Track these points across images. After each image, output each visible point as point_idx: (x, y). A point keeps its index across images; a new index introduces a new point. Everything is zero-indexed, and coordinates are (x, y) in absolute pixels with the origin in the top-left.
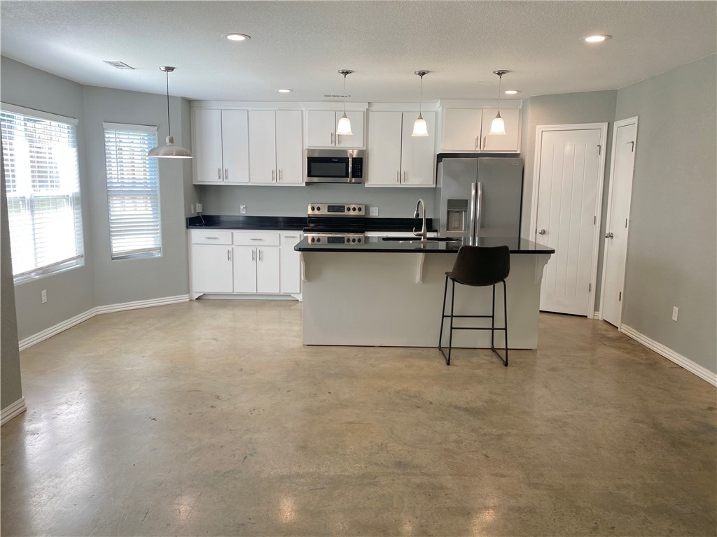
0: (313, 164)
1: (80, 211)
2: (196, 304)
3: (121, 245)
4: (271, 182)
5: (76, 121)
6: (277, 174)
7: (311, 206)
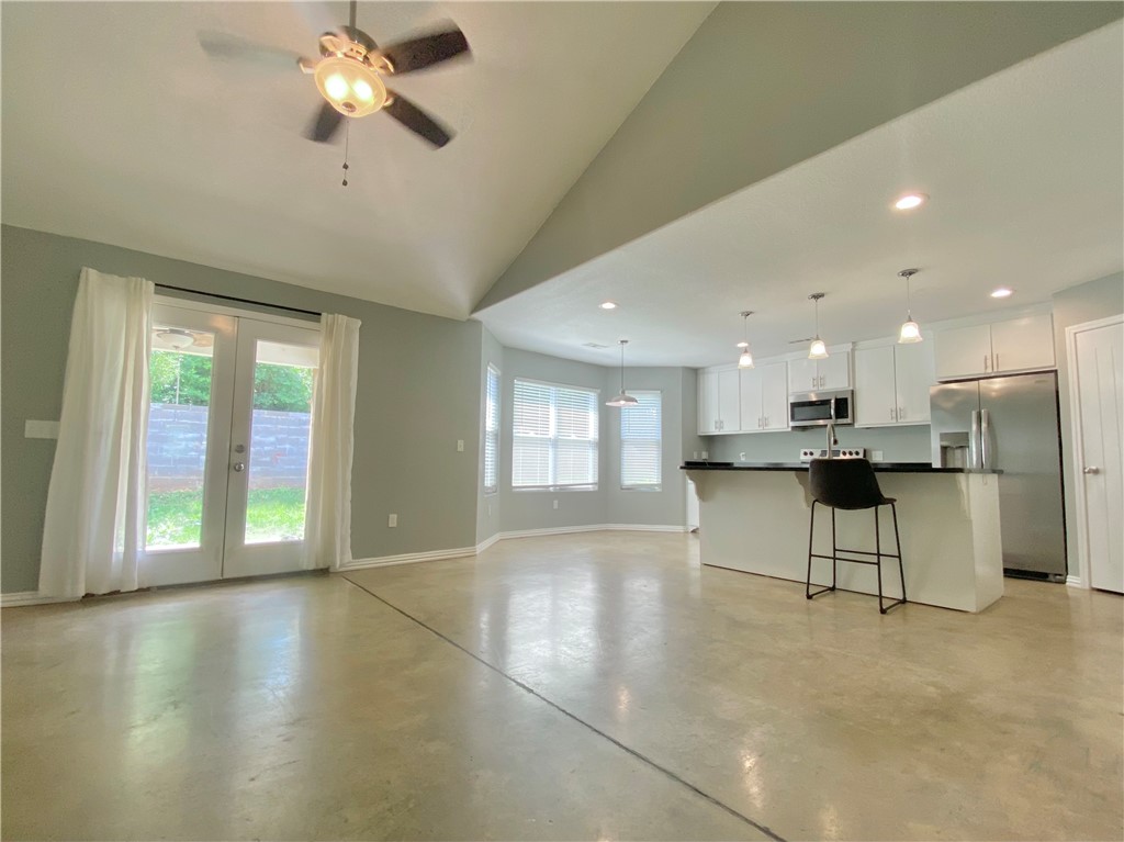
0: (796, 409)
2: (691, 535)
3: (629, 478)
4: (757, 428)
5: (599, 391)
6: (764, 421)
7: (802, 451)
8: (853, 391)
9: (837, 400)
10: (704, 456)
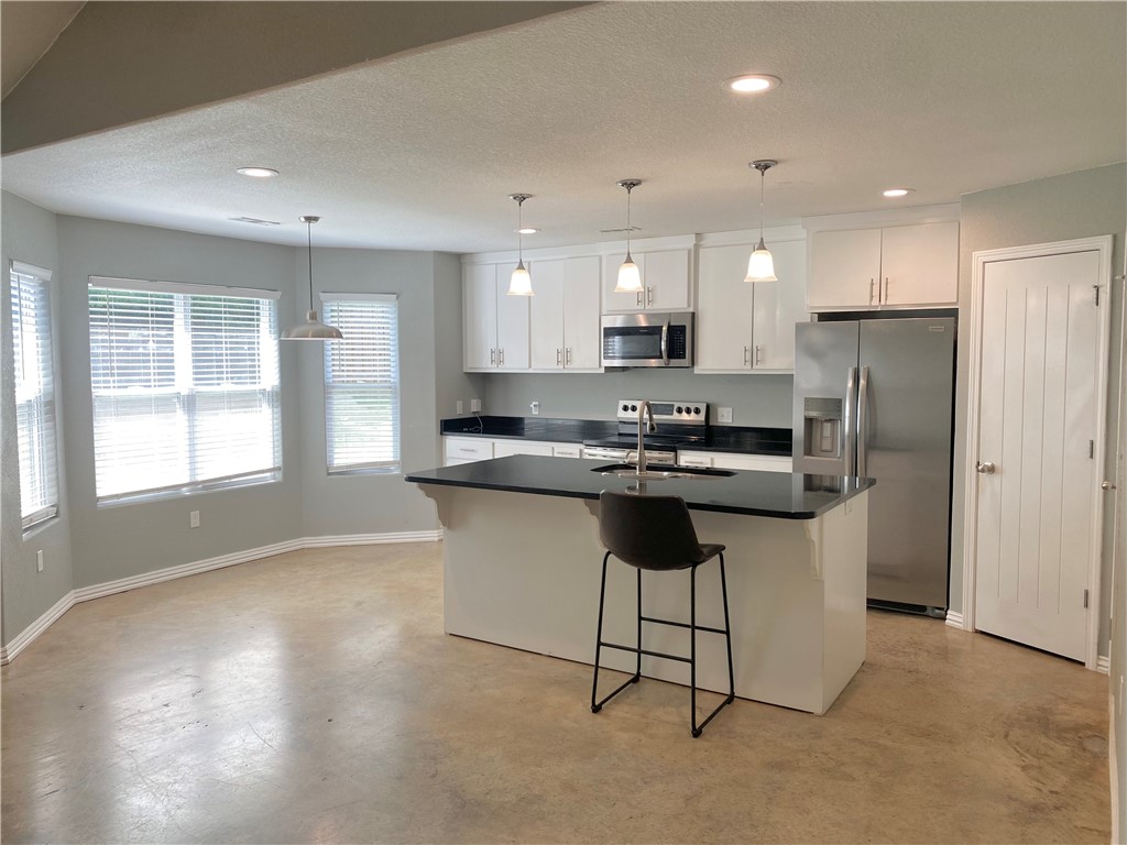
0: (612, 339)
1: (278, 410)
4: (555, 366)
5: (279, 294)
6: (565, 355)
7: (622, 403)
8: (693, 314)
9: (669, 327)
10: (475, 407)
